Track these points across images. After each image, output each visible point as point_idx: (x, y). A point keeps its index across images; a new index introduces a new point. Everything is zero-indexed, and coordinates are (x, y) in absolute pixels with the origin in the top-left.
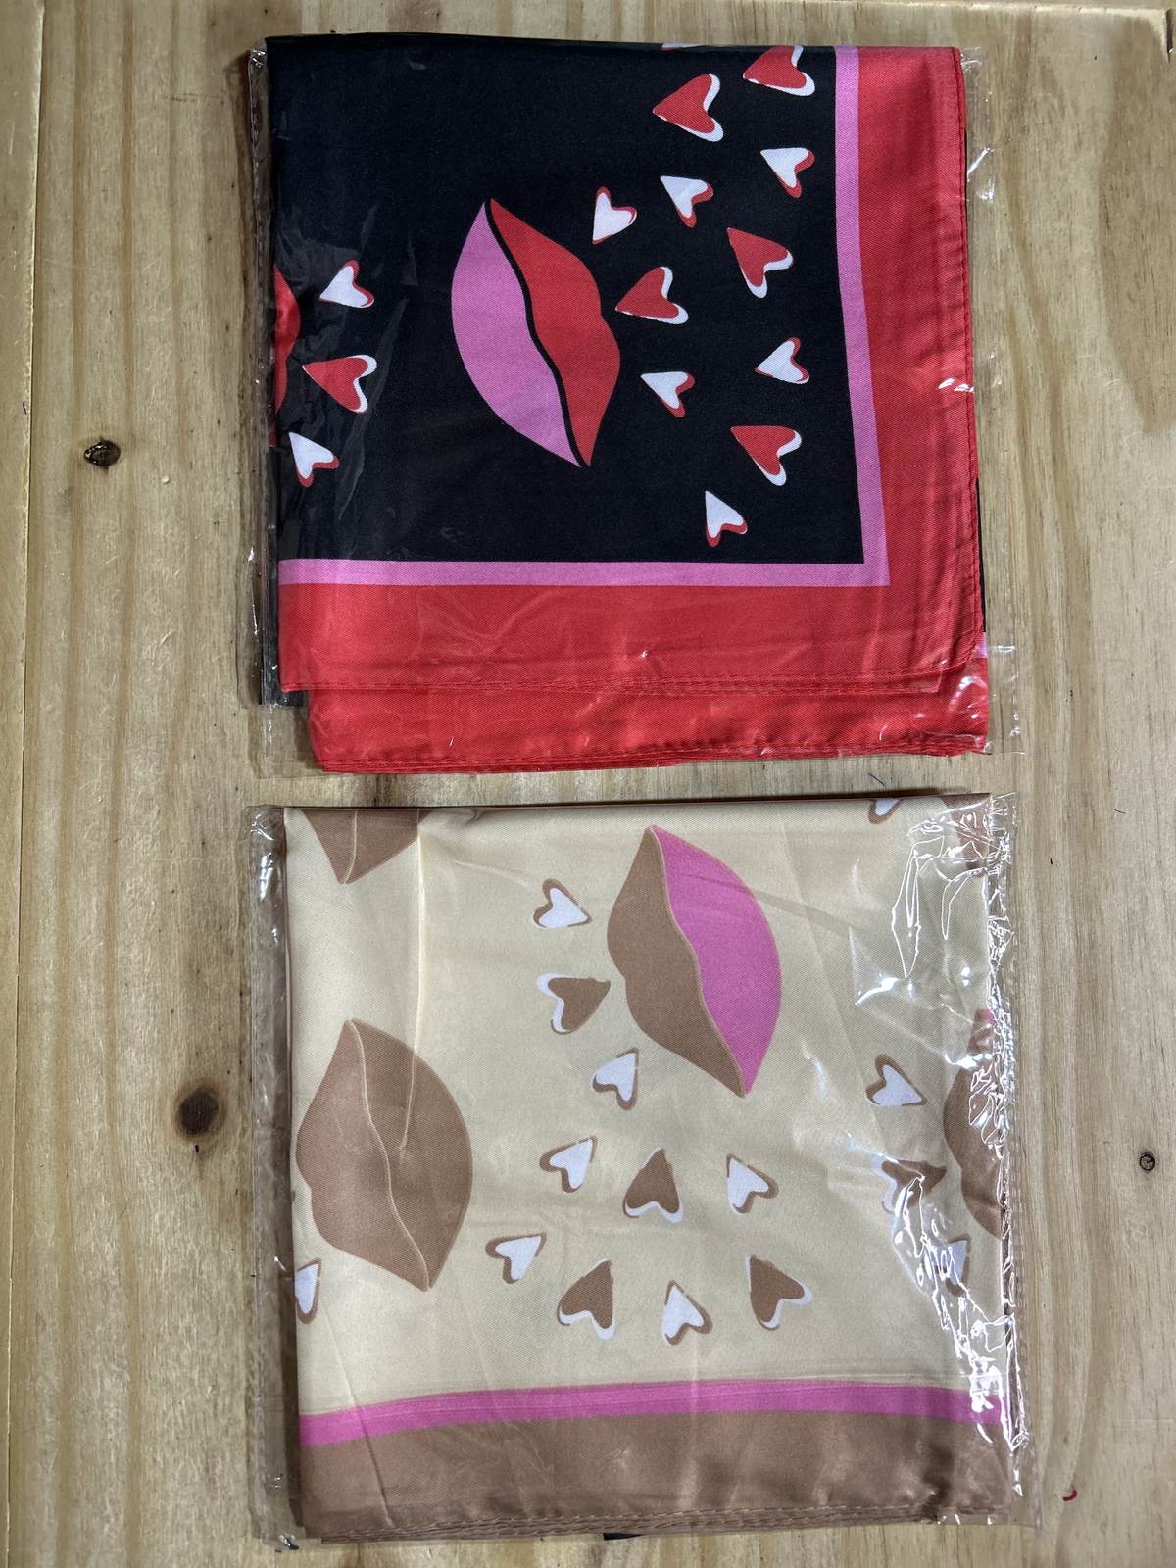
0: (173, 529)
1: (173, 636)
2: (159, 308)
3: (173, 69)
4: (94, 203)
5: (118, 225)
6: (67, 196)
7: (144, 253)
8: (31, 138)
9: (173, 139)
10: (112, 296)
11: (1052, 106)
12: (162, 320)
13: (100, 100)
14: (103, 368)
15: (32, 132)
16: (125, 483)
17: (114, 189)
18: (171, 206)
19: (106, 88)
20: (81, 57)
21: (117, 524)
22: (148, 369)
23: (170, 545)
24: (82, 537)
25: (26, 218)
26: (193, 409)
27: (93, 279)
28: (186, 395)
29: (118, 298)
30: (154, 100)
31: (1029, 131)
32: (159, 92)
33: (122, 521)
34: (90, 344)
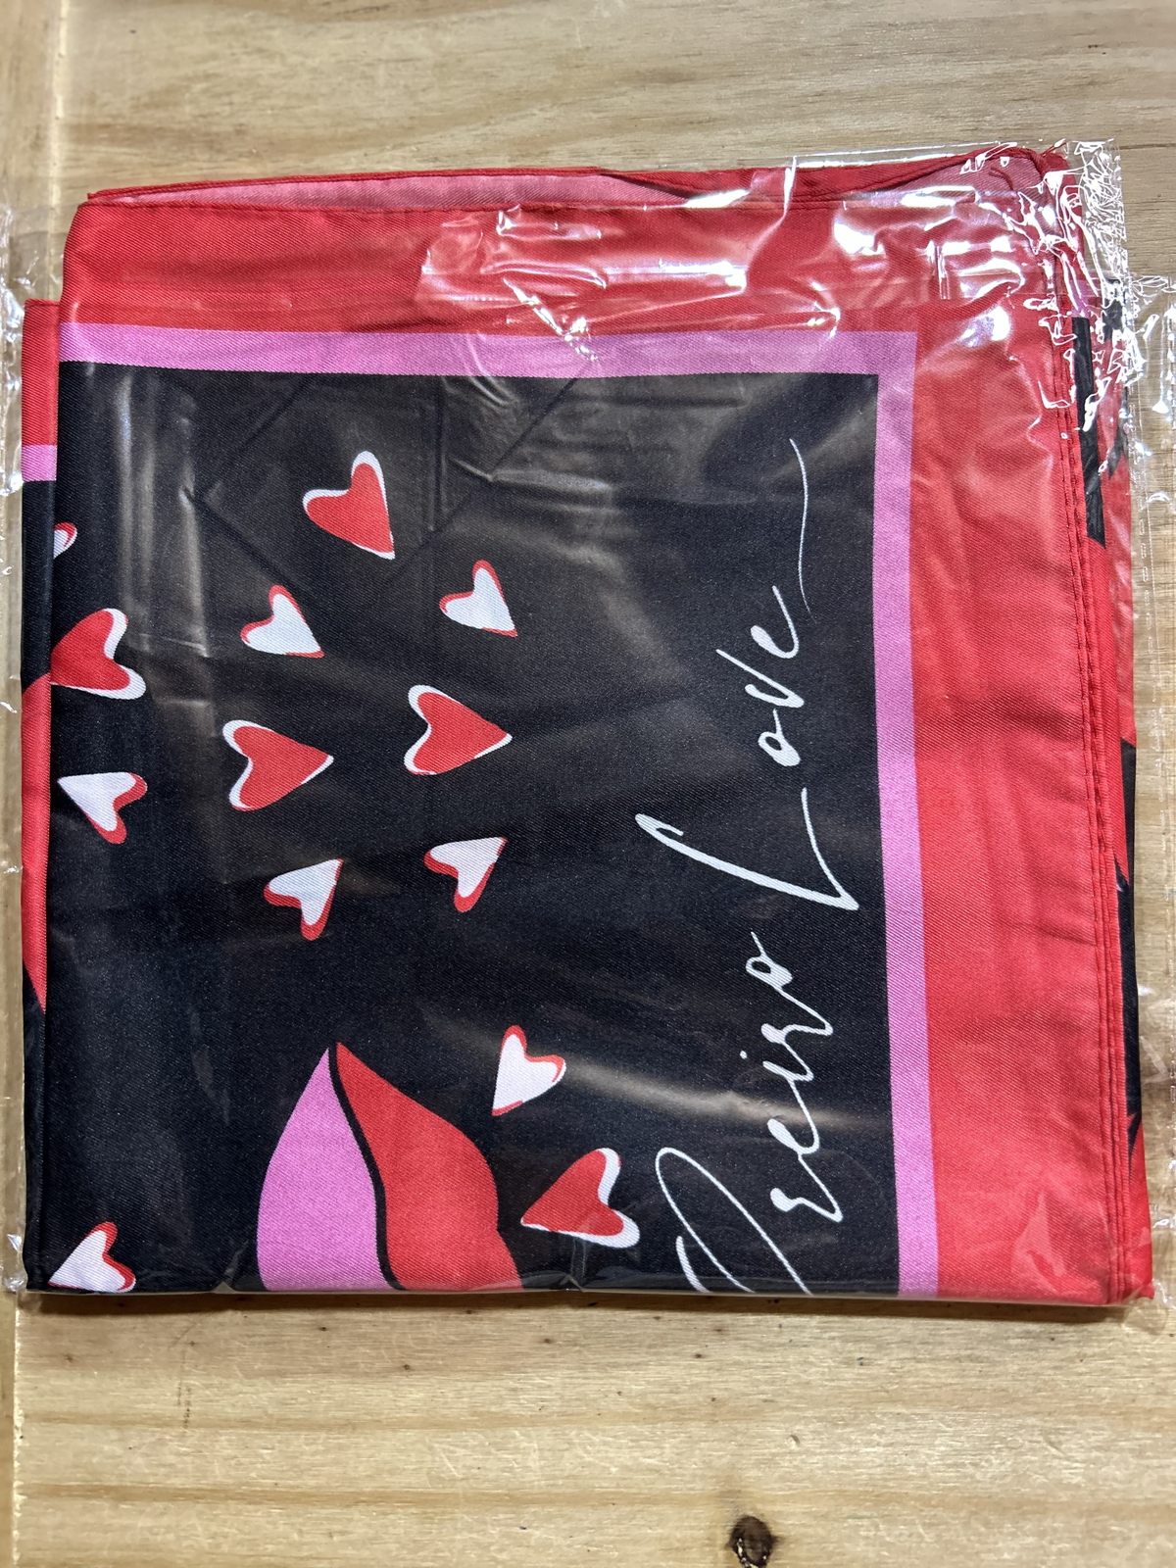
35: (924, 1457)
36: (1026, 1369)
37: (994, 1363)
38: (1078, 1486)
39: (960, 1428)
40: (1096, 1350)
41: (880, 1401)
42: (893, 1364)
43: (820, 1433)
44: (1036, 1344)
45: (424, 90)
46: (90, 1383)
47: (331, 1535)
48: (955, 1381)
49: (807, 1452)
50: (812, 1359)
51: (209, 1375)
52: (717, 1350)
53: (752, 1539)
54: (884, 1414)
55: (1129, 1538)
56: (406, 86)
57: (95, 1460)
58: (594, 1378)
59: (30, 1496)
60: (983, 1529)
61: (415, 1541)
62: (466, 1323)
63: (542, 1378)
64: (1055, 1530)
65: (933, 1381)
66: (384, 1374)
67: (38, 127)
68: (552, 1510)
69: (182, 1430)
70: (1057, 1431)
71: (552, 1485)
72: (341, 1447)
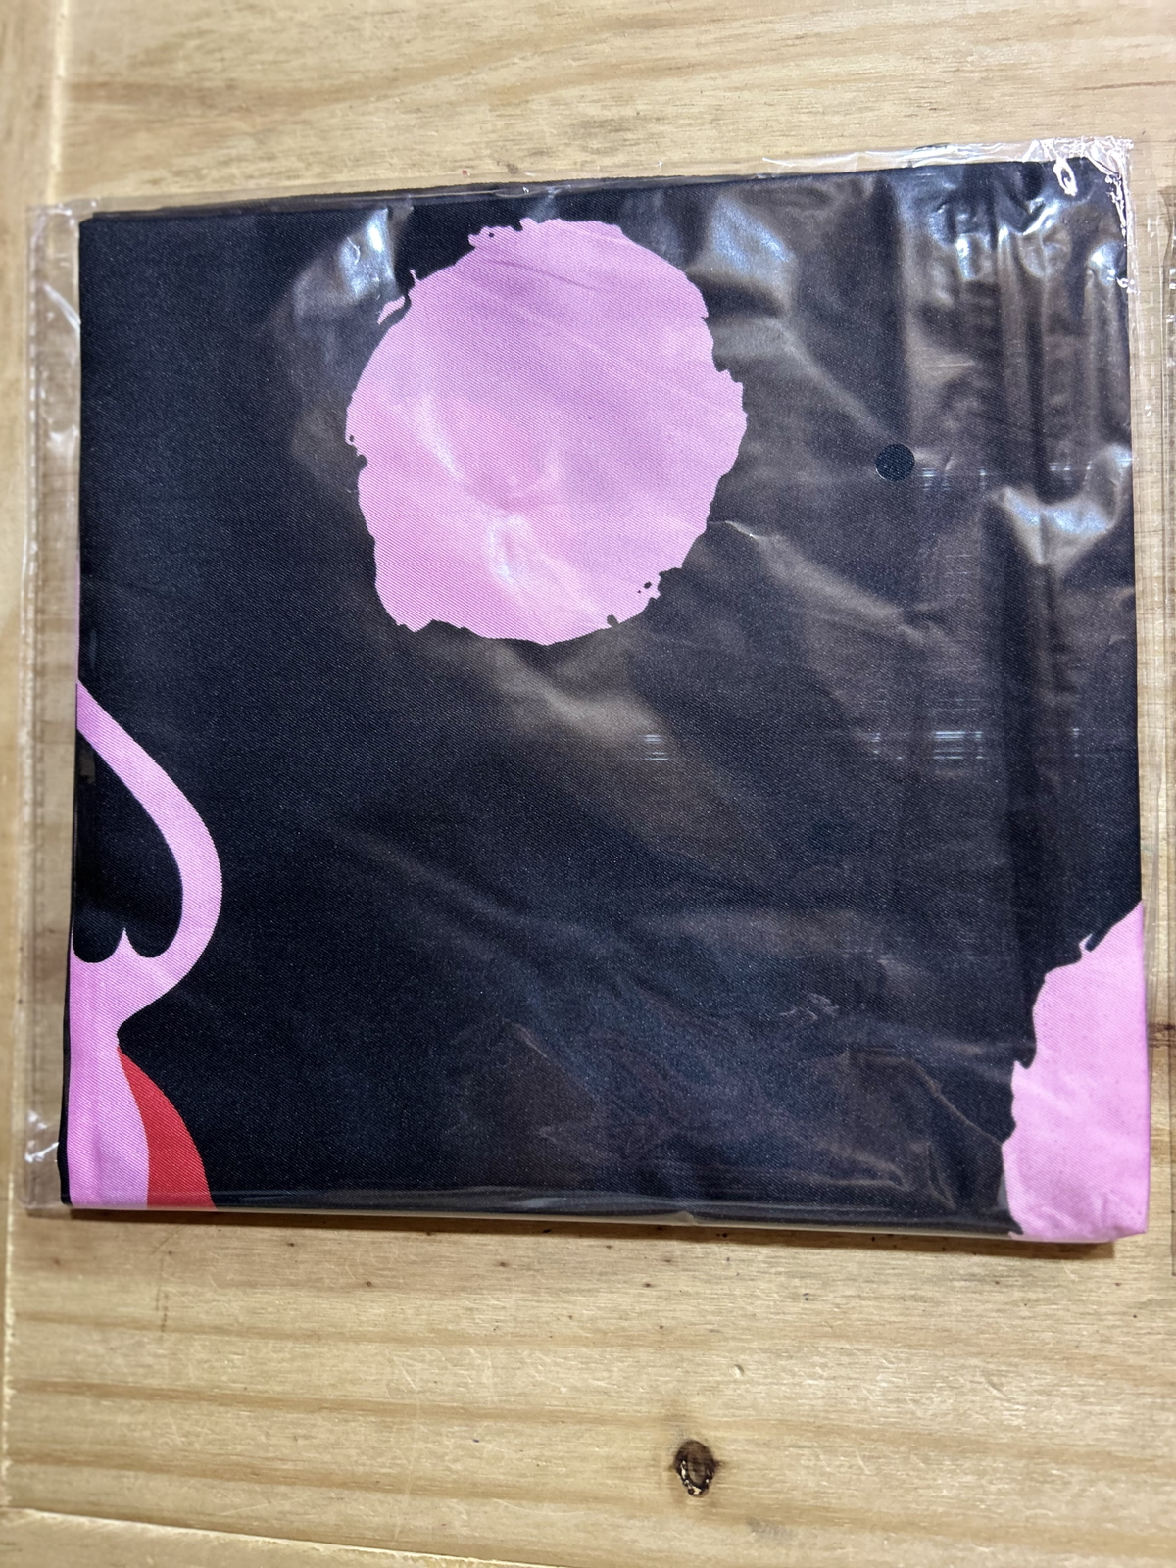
0: (814, 1365)
1: (987, 1374)
2: (471, 1366)
3: (123, 1324)
4: (312, 1455)
5: (347, 1421)
6: (303, 1494)
7: (388, 1385)
8: (215, 1543)
9: (219, 1330)
10: (451, 1438)
11: (198, 48)
12: (490, 1363)
13: (162, 1435)
14: (562, 1458)
15: (206, 1541)
16: (742, 1435)
17: (292, 1423)
18: (319, 1338)
19: (145, 1425)
20: (99, 1461)
21: (806, 1452)
22: (563, 1390)
23: (843, 1372)
24: (827, 1509)
25: (333, 1559)
26: (626, 1324)
27: (427, 1464)
28: (605, 1333)
29: (456, 1428)
30: (164, 1356)
31: (232, 80)
32: (152, 1347)
33: (801, 1443)
34: (523, 1475)
35: (865, 1392)
36: (970, 1311)
37: (937, 1304)
38: (1018, 1428)
39: (902, 1365)
40: (1041, 1295)
41: (825, 1335)
42: (838, 1300)
43: (763, 1364)
44: (980, 1287)
45: (408, 42)
46: (76, 1286)
47: (295, 1439)
48: (900, 1319)
49: (751, 1382)
50: (758, 1292)
51: (184, 1282)
52: (666, 1277)
53: (695, 1462)
54: (827, 1348)
55: (1069, 1483)
56: (391, 38)
57: (79, 1358)
58: (547, 1302)
59: (19, 1390)
60: (922, 1465)
61: (374, 1448)
62: (426, 1245)
63: (497, 1299)
64: (995, 1470)
65: (877, 1318)
66: (347, 1289)
67: (41, 87)
68: (504, 1425)
69: (159, 1333)
70: (1000, 1374)
71: (505, 1401)
72: (306, 1357)
